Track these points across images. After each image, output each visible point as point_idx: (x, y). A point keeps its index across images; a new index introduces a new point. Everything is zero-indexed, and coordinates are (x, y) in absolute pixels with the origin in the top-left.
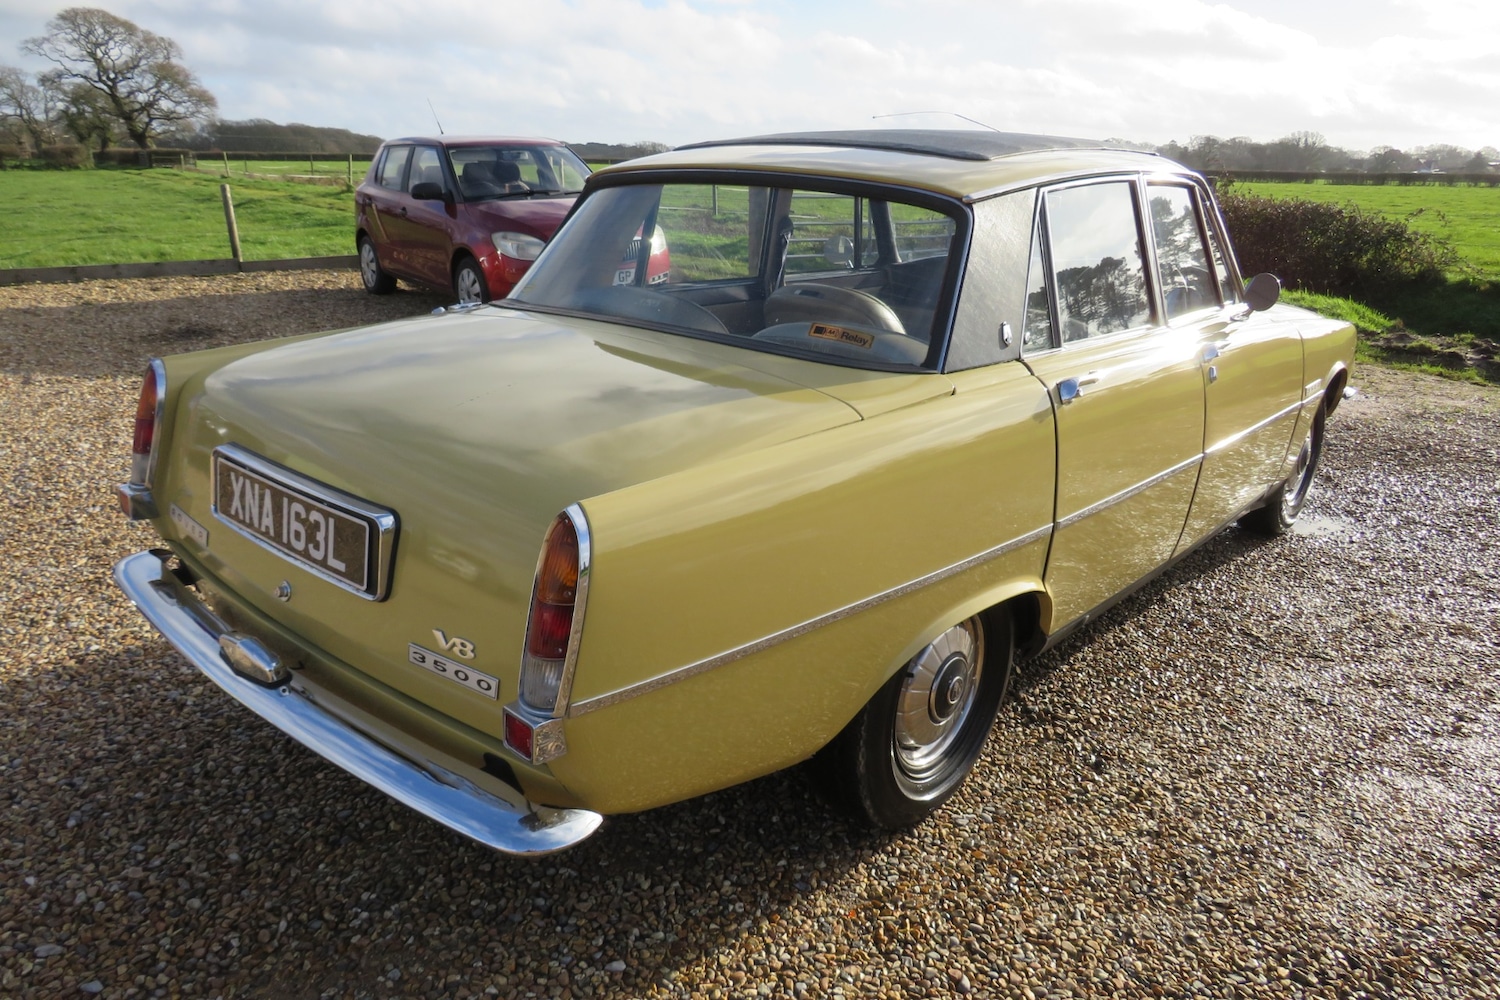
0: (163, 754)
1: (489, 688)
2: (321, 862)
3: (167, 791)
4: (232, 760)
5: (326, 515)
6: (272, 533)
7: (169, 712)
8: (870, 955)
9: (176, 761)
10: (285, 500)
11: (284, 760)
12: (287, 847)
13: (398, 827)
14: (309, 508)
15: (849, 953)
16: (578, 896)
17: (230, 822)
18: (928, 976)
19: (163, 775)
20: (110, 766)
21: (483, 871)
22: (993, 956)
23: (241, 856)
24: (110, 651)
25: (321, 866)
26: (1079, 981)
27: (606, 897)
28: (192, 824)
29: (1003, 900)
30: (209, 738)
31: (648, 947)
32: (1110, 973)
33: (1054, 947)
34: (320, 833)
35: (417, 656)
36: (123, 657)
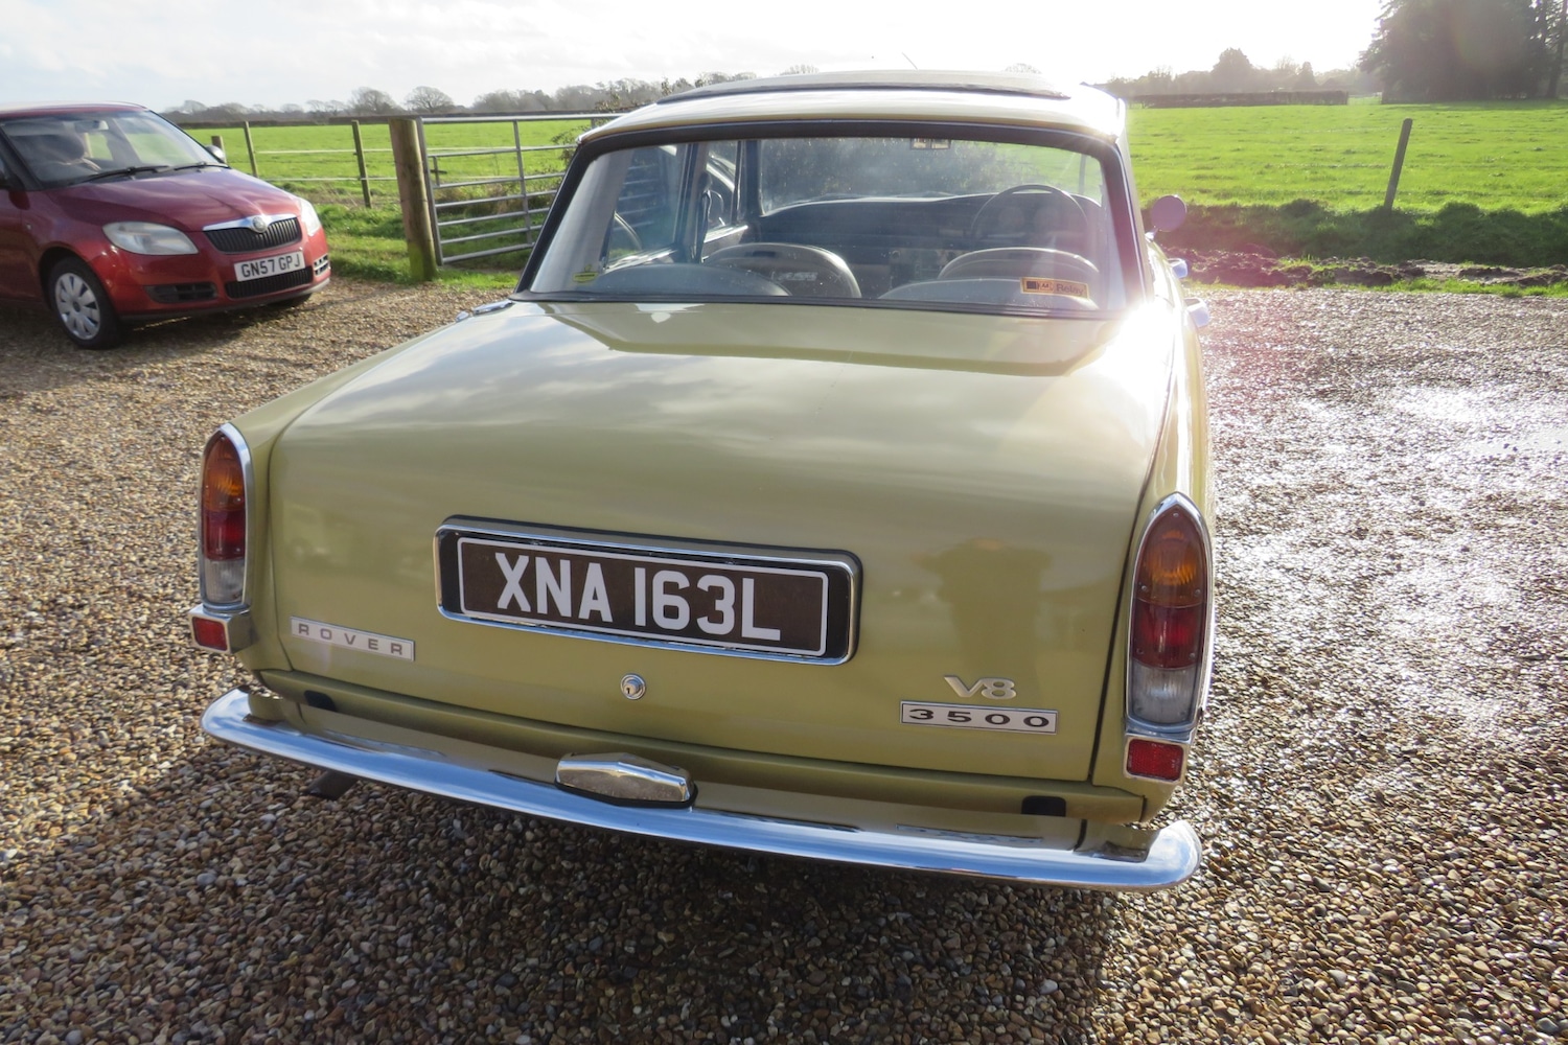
0: (281, 956)
1: (1045, 722)
2: (630, 1006)
3: (340, 997)
4: (386, 932)
5: (737, 578)
6: (607, 616)
7: (226, 902)
8: (1229, 888)
9: (310, 957)
10: (640, 575)
11: (448, 908)
12: (571, 1005)
13: (672, 937)
14: (694, 575)
15: (1212, 894)
16: (937, 936)
17: (469, 1003)
18: (1291, 888)
19: (314, 981)
20: (223, 994)
21: (815, 948)
22: (1313, 852)
23: (532, 1036)
24: (41, 850)
25: (637, 1010)
26: (1390, 848)
27: (963, 926)
28: (424, 1025)
29: (1269, 804)
30: (320, 916)
31: (1054, 957)
32: (1402, 833)
33: (1343, 828)
34: (593, 974)
35: (918, 714)
36: (69, 853)
